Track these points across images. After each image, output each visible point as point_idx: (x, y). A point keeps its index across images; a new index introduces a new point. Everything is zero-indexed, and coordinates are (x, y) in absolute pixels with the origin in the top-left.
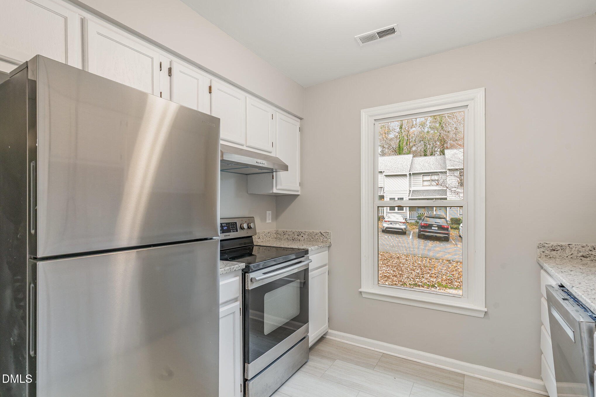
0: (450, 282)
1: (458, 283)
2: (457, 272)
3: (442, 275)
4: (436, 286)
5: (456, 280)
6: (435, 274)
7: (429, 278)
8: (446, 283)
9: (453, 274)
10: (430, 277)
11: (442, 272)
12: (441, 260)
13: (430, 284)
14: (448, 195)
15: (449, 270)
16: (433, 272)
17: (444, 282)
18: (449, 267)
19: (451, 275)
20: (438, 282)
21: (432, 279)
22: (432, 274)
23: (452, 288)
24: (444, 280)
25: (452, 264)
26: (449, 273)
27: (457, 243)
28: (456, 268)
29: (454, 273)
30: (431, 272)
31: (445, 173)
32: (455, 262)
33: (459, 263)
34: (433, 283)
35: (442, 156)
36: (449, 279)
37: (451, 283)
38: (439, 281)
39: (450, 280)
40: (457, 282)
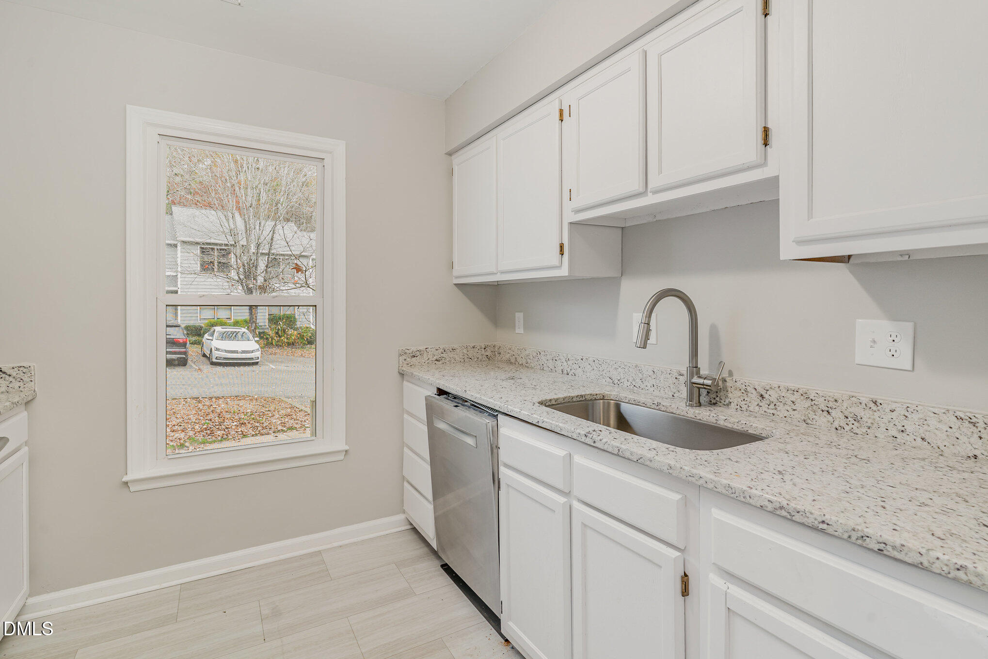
0: (209, 432)
1: (223, 432)
2: (216, 415)
3: (192, 424)
4: (187, 444)
5: (217, 427)
6: (181, 425)
7: (170, 435)
8: (203, 436)
9: (209, 418)
10: (173, 431)
11: (189, 419)
12: (183, 400)
13: (175, 444)
14: (179, 286)
15: (202, 413)
16: (174, 423)
17: (199, 436)
18: (199, 408)
19: (207, 421)
20: (190, 438)
21: (177, 435)
22: (174, 425)
23: (214, 442)
24: (199, 432)
25: (203, 403)
26: (202, 418)
27: (201, 367)
28: (212, 409)
29: (211, 416)
30: (171, 423)
31: (176, 246)
32: (206, 399)
33: (214, 400)
34: (182, 441)
35: (170, 216)
36: (206, 429)
37: (212, 433)
38: (190, 434)
39: (208, 430)
40: (220, 430)
